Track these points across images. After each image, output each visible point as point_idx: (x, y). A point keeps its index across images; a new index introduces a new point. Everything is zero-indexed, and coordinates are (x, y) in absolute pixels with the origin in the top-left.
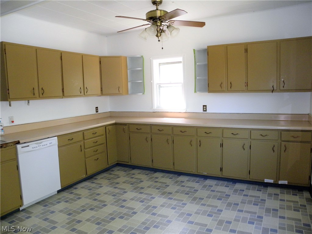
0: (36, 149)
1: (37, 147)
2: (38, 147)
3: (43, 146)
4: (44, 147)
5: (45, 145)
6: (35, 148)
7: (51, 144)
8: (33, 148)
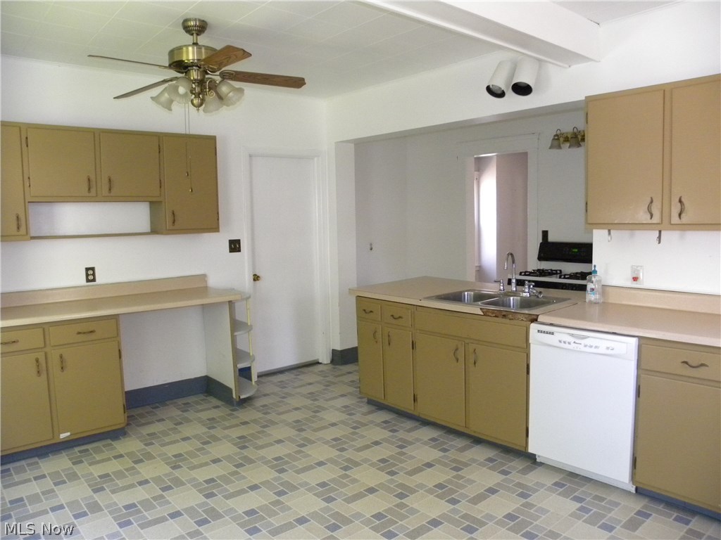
0: (567, 346)
1: (569, 343)
2: (572, 343)
3: (585, 346)
4: (588, 349)
5: (591, 347)
6: (565, 342)
7: (609, 352)
8: (560, 341)
